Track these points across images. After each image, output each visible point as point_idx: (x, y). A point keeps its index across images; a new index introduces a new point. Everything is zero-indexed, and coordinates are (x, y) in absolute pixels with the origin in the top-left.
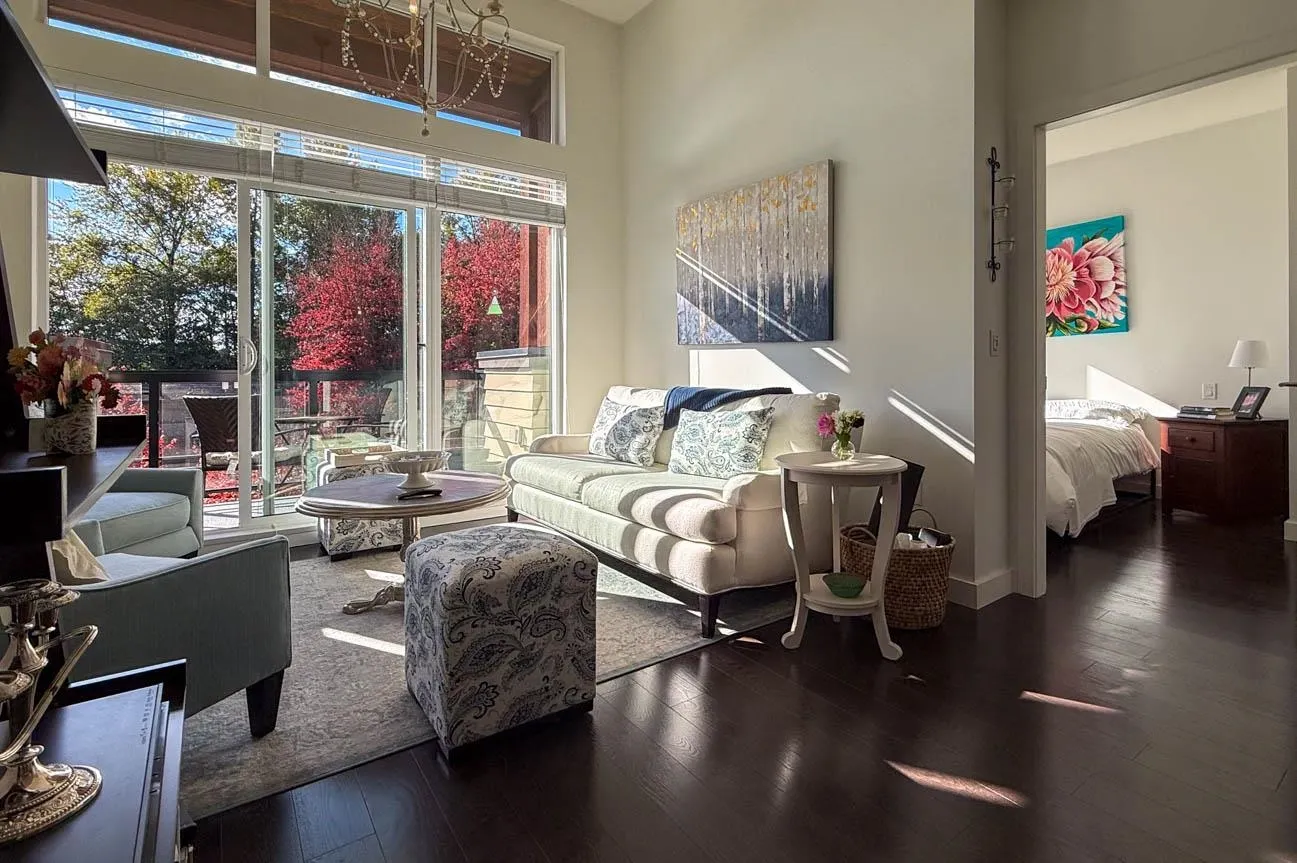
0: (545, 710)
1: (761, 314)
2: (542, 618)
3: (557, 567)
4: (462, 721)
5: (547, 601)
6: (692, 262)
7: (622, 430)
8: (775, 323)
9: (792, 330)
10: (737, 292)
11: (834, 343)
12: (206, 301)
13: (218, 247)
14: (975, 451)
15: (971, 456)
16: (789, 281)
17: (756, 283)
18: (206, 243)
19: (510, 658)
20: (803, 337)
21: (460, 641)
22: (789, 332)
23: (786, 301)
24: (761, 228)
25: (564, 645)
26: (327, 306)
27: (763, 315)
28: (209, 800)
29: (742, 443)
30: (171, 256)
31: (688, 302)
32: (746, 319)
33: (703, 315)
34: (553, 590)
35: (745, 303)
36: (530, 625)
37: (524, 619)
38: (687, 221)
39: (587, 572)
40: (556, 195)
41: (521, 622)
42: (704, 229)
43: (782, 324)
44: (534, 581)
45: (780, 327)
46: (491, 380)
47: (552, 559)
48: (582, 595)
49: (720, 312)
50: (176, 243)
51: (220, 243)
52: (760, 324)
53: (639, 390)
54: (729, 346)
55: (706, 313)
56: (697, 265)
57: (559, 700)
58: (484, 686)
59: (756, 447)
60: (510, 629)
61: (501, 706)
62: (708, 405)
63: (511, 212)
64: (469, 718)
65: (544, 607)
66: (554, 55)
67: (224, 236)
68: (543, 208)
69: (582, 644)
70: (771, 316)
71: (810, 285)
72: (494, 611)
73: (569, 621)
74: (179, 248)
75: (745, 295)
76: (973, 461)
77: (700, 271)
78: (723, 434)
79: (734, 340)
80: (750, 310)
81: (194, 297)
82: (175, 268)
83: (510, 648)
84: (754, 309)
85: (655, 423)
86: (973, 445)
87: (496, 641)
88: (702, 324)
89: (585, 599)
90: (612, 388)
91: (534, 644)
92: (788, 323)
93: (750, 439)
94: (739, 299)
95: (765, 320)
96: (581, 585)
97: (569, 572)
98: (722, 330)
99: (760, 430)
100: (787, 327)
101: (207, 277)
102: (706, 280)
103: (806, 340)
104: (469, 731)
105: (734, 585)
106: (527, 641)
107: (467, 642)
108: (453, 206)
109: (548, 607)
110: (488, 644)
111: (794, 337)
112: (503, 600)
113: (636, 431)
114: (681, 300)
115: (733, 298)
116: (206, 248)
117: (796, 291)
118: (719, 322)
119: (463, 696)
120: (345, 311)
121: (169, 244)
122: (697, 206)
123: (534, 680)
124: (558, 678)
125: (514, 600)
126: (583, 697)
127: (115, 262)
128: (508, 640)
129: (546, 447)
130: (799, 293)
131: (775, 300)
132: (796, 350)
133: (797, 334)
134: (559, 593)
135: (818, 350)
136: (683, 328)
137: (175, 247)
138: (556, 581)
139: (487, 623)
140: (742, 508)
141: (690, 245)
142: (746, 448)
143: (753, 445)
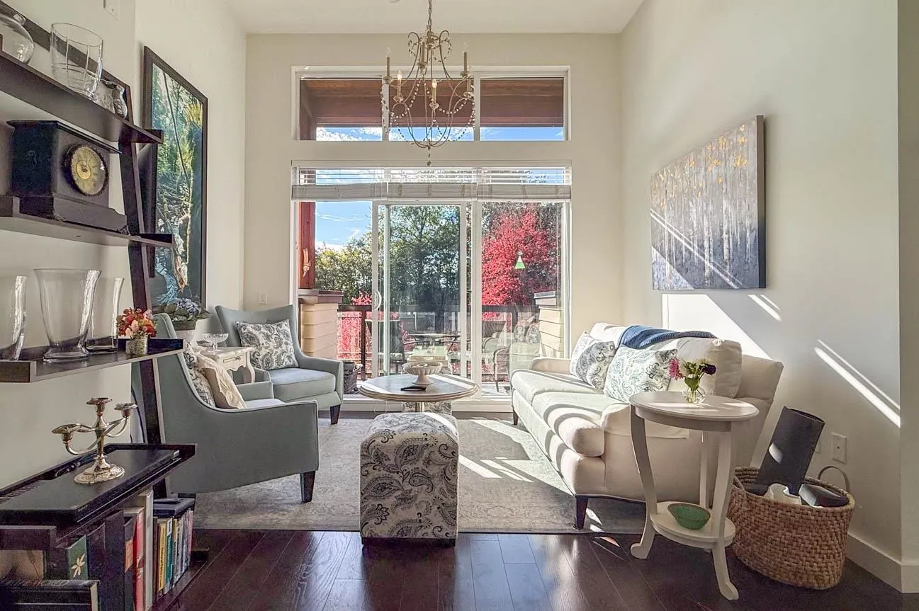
0: (419, 535)
1: (707, 263)
2: (417, 475)
3: (427, 445)
4: (367, 523)
5: (420, 464)
6: (660, 219)
7: (585, 358)
8: (717, 271)
9: (730, 278)
10: (690, 245)
11: (766, 291)
12: (436, 258)
13: (442, 225)
14: (901, 413)
15: (896, 419)
16: (728, 233)
17: (703, 236)
18: (437, 224)
19: (394, 495)
20: (738, 285)
21: (366, 475)
22: (728, 280)
23: (726, 251)
24: (706, 187)
25: (432, 497)
26: (497, 258)
27: (709, 265)
28: (268, 522)
29: (645, 377)
30: (420, 233)
31: (659, 254)
32: (697, 268)
33: (668, 265)
34: (424, 458)
35: (696, 253)
36: (409, 477)
37: (405, 473)
38: (657, 186)
39: (449, 453)
40: (563, 178)
41: (403, 473)
42: (668, 191)
43: (722, 272)
44: (412, 450)
45: (721, 275)
46: (543, 314)
47: (426, 439)
48: (444, 466)
49: (679, 262)
50: (423, 225)
51: (444, 222)
52: (707, 272)
53: (611, 327)
54: (684, 291)
55: (671, 264)
56: (664, 222)
57: (429, 531)
58: (380, 506)
59: (656, 382)
60: (396, 477)
61: (392, 521)
62: (643, 344)
63: (529, 196)
64: (372, 522)
65: (418, 468)
66: (564, 74)
67: (446, 218)
68: (554, 189)
69: (445, 499)
70: (714, 265)
71: (743, 237)
72: (387, 463)
73: (435, 481)
74: (425, 228)
75: (696, 246)
76: (899, 424)
77: (666, 227)
78: (634, 368)
79: (690, 287)
80: (699, 260)
81: (431, 257)
82: (423, 240)
83: (396, 488)
84: (702, 259)
85: (606, 355)
86: (899, 407)
87: (388, 482)
88: (668, 272)
89: (447, 470)
90: (597, 324)
91: (412, 490)
92: (727, 272)
93: (651, 375)
94: (692, 250)
95: (710, 269)
96: (444, 460)
97: (436, 450)
98: (681, 277)
99: (662, 368)
100: (726, 275)
101: (437, 244)
102: (670, 235)
103: (741, 288)
104: (372, 531)
105: (603, 492)
106: (407, 487)
107: (370, 477)
108: (489, 198)
109: (420, 469)
110: (382, 482)
111: (731, 284)
112: (392, 457)
113: (592, 360)
114: (655, 253)
115: (688, 249)
116: (437, 227)
117: (733, 241)
118: (679, 271)
119: (368, 508)
120: (507, 261)
121: (419, 226)
122: (663, 172)
123: (411, 513)
124: (427, 516)
125: (399, 459)
126: (446, 535)
127: (396, 239)
128: (395, 482)
129: (539, 366)
130: (735, 245)
131: (717, 252)
132: (735, 296)
133: (733, 281)
134: (428, 462)
135: (754, 297)
136: (655, 276)
137: (422, 228)
138: (426, 453)
139: (382, 469)
140: (609, 431)
141: (659, 205)
142: (647, 383)
143: (654, 380)
